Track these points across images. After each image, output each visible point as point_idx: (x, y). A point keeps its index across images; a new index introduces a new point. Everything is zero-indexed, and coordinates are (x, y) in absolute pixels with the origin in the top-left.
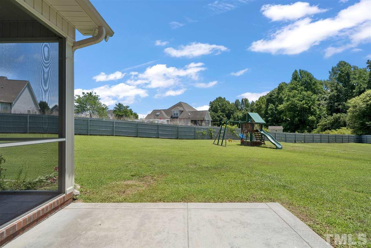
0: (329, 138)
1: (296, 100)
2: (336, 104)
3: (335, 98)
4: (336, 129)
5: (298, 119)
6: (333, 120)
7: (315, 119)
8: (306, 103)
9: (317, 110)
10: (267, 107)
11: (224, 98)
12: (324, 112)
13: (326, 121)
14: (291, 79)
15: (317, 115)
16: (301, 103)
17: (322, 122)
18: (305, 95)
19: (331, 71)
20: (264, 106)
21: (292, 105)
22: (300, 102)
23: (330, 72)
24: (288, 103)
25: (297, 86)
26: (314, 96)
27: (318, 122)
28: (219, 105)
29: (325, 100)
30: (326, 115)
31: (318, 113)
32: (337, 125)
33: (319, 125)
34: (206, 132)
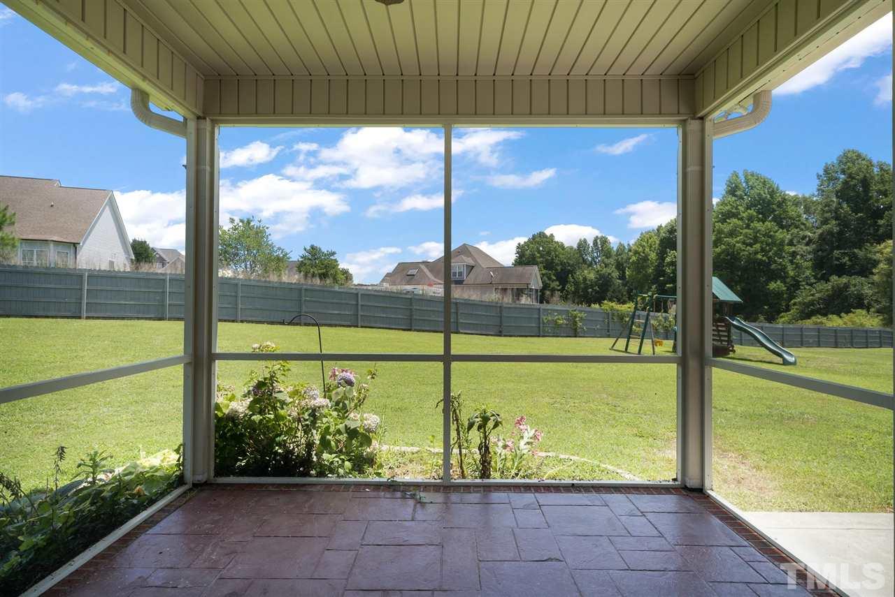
0: (836, 336)
1: (738, 242)
2: (836, 253)
3: (834, 239)
4: (841, 313)
5: (742, 289)
6: (831, 292)
7: (785, 288)
8: (763, 250)
9: (790, 267)
10: (663, 259)
11: (552, 235)
12: (808, 273)
13: (813, 295)
14: (724, 192)
15: (788, 280)
16: (751, 250)
17: (803, 296)
18: (759, 230)
19: (821, 172)
20: (653, 256)
21: (728, 255)
22: (748, 247)
23: (819, 176)
24: (718, 250)
25: (737, 208)
26: (781, 235)
27: (792, 297)
28: (539, 252)
29: (807, 244)
30: (813, 280)
31: (792, 273)
32: (840, 303)
33: (795, 304)
34: (565, 319)
